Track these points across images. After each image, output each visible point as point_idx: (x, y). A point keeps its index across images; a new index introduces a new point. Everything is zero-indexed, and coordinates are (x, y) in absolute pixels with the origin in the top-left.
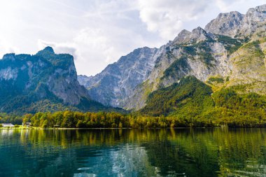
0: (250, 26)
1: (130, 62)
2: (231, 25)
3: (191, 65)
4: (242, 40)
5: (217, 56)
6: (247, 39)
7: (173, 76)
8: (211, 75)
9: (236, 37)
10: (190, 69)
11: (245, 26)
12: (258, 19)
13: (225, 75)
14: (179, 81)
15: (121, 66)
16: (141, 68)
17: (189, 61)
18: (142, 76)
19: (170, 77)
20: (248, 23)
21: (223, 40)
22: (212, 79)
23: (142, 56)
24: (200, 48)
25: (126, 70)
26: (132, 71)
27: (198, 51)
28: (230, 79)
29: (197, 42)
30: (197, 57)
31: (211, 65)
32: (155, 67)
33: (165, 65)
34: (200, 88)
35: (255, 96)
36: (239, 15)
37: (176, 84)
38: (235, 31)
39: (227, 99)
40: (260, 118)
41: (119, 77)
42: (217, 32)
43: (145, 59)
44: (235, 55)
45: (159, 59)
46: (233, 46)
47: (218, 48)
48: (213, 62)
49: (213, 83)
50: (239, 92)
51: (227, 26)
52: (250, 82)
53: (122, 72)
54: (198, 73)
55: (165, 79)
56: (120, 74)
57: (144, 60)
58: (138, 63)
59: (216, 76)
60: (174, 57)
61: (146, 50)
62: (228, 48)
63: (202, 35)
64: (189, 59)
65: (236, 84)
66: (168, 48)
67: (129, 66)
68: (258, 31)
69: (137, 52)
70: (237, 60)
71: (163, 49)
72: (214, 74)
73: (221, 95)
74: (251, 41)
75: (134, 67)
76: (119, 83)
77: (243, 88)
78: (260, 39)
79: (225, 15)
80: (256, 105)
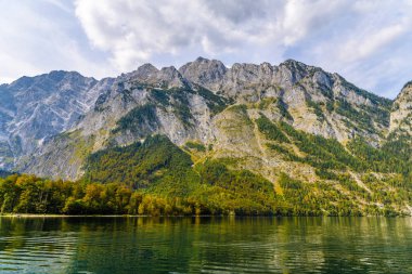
0: (235, 85)
1: (40, 91)
2: (213, 77)
3: (161, 119)
4: (226, 100)
5: (197, 113)
6: (231, 101)
7: (132, 131)
8: (188, 139)
9: (218, 93)
10: (160, 126)
11: (229, 83)
12: (244, 79)
13: (206, 142)
14: (142, 141)
15: (18, 94)
16: (62, 105)
17: (159, 112)
18: (61, 121)
19: (128, 132)
20: (233, 80)
21: (205, 94)
22: (190, 145)
23: (67, 86)
24: (175, 97)
25: (30, 104)
26: (42, 108)
27: (171, 100)
28: (214, 149)
29: (170, 87)
30: (170, 109)
31: (189, 124)
32: (96, 109)
33: (117, 111)
34: (178, 155)
35: (250, 175)
36: (223, 66)
37: (139, 144)
38: (217, 86)
39: (217, 175)
40: (262, 203)
41: (11, 114)
42: (196, 80)
43: (72, 93)
44: (219, 117)
45: (102, 99)
46: (216, 104)
47: (197, 102)
48: (191, 121)
49: (192, 150)
50: (230, 167)
51: (208, 76)
52: (242, 156)
53: (19, 105)
54: (171, 133)
55: (120, 133)
56: (15, 109)
57: (69, 93)
58: (58, 96)
59: (195, 141)
60: (133, 100)
61: (76, 77)
62: (211, 106)
63: (177, 79)
64: (158, 110)
65: (225, 156)
66: (121, 85)
67: (38, 97)
68: (244, 93)
69: (58, 76)
70: (223, 125)
71: (105, 83)
72: (192, 138)
73: (209, 169)
74: (237, 104)
75: (47, 101)
76: (9, 124)
77: (234, 162)
78: (247, 104)
79: (207, 61)
80: (252, 186)
